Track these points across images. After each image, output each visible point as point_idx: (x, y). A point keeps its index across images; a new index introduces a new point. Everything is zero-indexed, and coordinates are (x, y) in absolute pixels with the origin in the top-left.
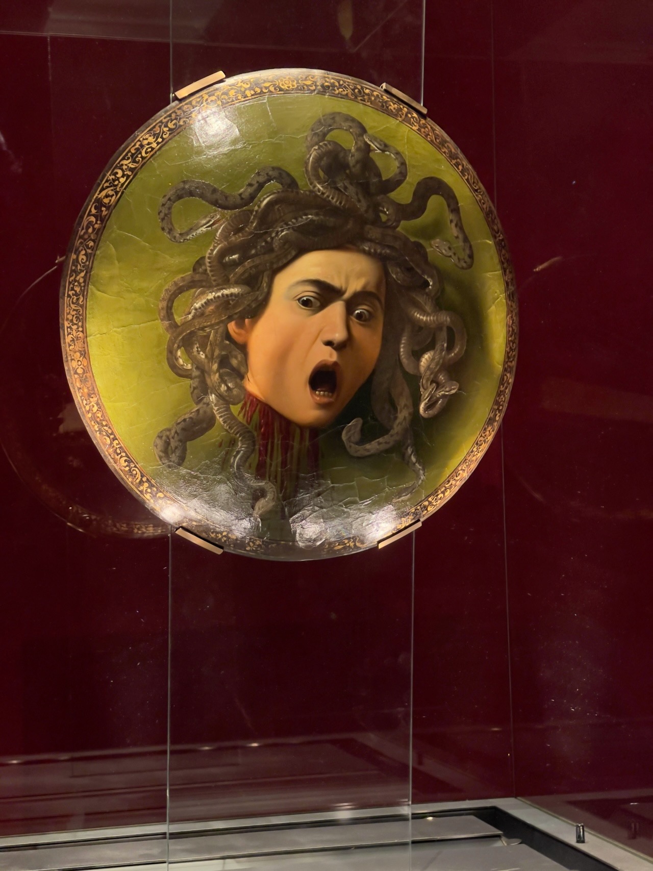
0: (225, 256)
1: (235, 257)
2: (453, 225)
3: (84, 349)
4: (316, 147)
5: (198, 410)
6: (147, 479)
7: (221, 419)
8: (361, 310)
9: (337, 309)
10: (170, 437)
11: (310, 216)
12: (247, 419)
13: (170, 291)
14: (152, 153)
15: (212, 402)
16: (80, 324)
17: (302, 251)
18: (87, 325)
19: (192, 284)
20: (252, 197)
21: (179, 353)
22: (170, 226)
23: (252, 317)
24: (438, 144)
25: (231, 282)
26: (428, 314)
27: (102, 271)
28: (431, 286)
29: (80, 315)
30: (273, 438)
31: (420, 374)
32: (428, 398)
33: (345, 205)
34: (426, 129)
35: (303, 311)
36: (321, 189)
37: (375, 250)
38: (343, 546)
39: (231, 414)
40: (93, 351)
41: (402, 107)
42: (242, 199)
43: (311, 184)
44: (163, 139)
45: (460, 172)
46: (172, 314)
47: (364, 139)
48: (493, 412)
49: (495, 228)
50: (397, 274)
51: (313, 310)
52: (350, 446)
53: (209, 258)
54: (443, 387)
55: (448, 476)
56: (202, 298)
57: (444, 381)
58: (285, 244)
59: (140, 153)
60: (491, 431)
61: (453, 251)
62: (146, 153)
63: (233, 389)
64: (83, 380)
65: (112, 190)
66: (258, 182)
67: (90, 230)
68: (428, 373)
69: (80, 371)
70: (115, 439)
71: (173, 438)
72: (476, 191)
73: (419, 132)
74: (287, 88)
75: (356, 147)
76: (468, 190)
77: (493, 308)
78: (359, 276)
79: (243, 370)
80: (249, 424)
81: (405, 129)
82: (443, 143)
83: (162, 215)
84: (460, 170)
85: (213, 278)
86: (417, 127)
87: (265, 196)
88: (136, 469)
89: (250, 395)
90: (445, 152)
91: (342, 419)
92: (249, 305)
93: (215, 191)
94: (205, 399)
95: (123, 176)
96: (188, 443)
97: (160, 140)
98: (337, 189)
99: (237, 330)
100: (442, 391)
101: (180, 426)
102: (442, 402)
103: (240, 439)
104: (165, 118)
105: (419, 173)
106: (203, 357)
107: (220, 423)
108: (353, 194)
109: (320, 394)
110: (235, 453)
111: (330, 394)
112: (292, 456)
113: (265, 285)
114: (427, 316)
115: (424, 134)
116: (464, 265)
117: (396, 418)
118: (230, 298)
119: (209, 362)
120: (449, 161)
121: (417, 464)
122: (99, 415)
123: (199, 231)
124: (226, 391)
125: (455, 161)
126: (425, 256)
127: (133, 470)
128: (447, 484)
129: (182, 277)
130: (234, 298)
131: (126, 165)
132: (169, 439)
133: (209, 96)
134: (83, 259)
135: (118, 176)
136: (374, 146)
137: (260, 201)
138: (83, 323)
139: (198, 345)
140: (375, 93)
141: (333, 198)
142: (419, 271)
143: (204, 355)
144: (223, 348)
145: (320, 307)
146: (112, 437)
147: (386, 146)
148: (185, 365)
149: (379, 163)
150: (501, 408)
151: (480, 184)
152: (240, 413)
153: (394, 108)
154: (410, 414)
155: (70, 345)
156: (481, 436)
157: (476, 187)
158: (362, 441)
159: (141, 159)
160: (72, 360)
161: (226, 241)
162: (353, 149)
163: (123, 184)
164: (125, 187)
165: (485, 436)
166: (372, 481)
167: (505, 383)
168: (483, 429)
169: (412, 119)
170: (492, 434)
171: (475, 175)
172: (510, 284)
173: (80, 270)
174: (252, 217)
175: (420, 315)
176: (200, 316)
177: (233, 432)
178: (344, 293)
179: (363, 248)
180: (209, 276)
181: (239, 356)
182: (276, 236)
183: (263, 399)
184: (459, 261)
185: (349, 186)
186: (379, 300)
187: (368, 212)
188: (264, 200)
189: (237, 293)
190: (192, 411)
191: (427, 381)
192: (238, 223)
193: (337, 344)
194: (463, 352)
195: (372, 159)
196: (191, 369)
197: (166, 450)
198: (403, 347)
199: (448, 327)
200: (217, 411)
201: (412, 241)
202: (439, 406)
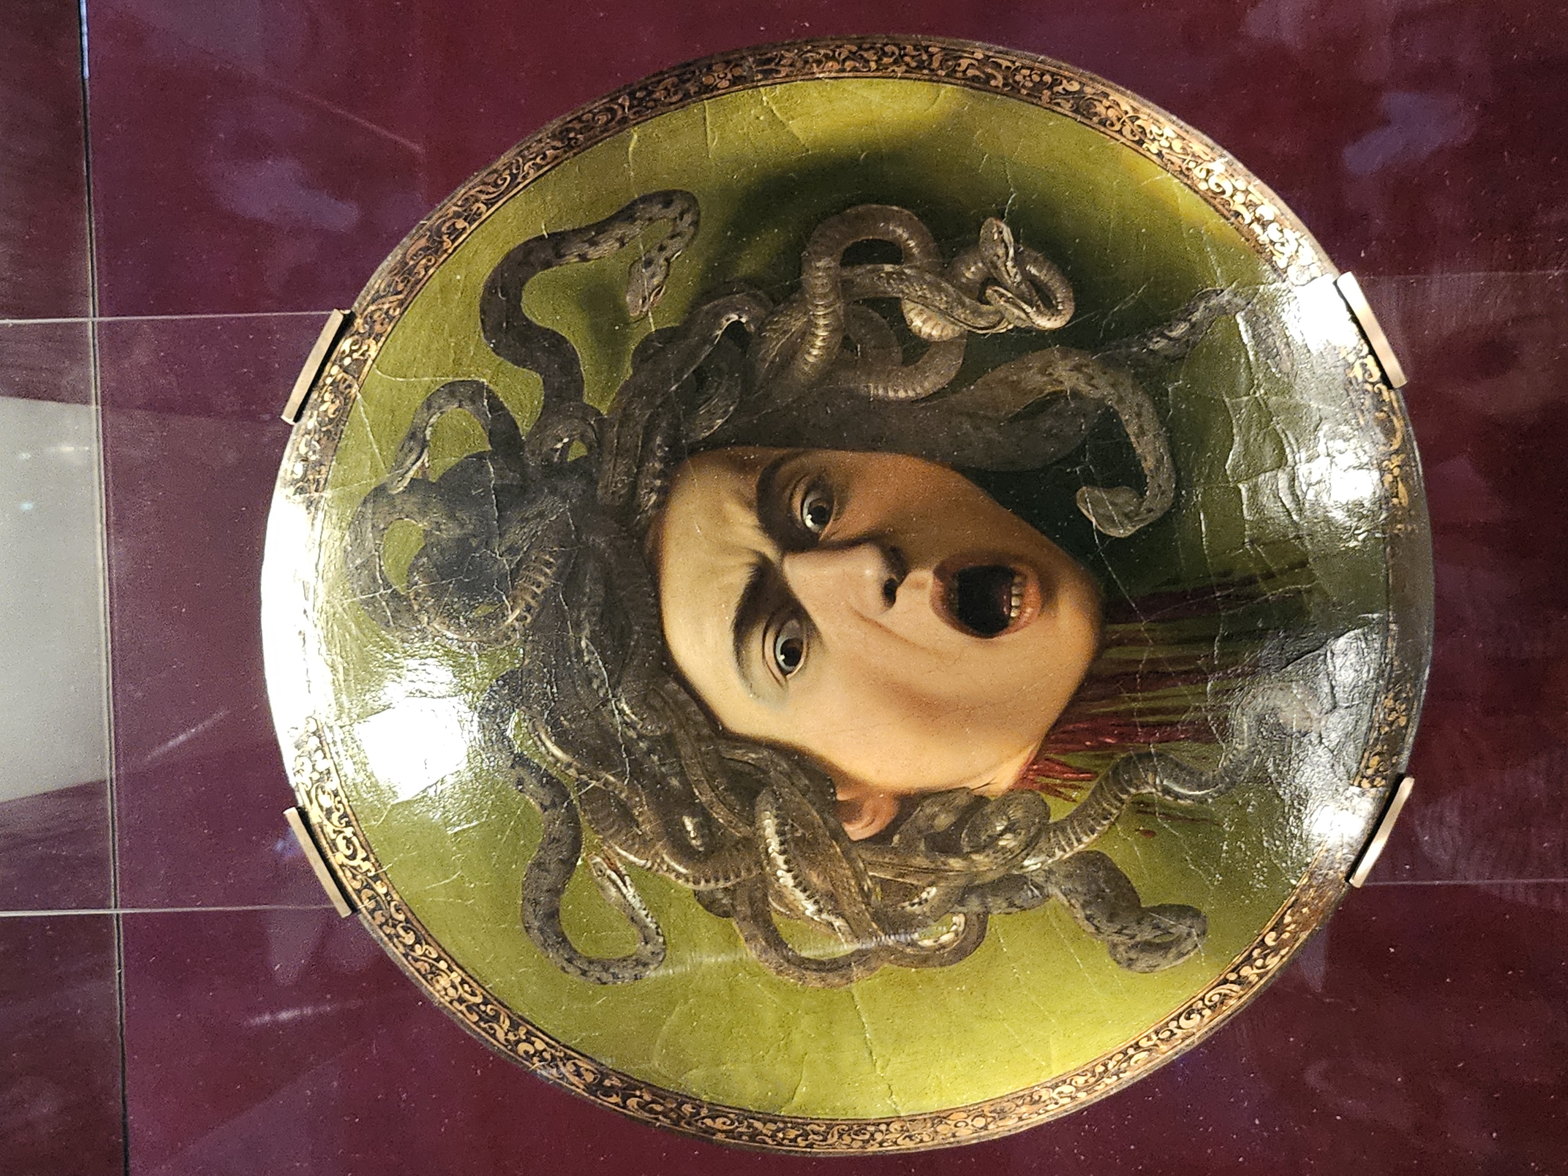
0: (690, 847)
1: (689, 824)
2: (593, 253)
3: (928, 1120)
4: (424, 619)
5: (1065, 892)
6: (1232, 971)
7: (1085, 839)
8: (805, 511)
9: (804, 576)
10: (1133, 942)
11: (583, 644)
12: (1083, 780)
13: (782, 965)
14: (471, 982)
15: (1043, 863)
16: (871, 1129)
18: (873, 1117)
19: (761, 919)
20: (549, 782)
21: (927, 943)
22: (631, 963)
23: (833, 785)
24: (409, 285)
25: (750, 835)
26: (811, 324)
27: (748, 1092)
28: (740, 317)
29: (851, 1129)
30: (1130, 712)
31: (961, 336)
32: (1025, 306)
33: (551, 556)
34: (376, 317)
36: (517, 612)
38: (1400, 485)
39: (1070, 818)
40: (932, 1104)
41: (329, 381)
42: (554, 805)
43: (508, 637)
44: (440, 958)
45: (470, 224)
46: (835, 961)
47: (398, 494)
48: (1058, 104)
49: (603, 119)
50: (711, 415)
52: (1150, 511)
53: (696, 882)
54: (994, 266)
55: (1223, 220)
56: (792, 898)
57: (980, 265)
58: (651, 707)
59: (478, 1005)
60: (1106, 103)
61: (653, 253)
62: (473, 994)
63: (1009, 818)
64: (1002, 1114)
65: (564, 1065)
66: (512, 767)
67: (659, 1108)
68: (959, 312)
69: (980, 1122)
70: (1137, 1047)
71: (1133, 937)
72: (514, 177)
73: (383, 339)
75: (417, 517)
76: (511, 205)
77: (795, 126)
78: (720, 518)
79: (962, 800)
80: (1096, 774)
81: (376, 379)
82: (404, 271)
83: (605, 977)
84: (466, 224)
85: (744, 874)
86: (371, 342)
87: (544, 752)
88: (1208, 996)
89: (1023, 778)
90: (427, 269)
91: (1078, 542)
92: (804, 793)
93: (539, 865)
94: (1036, 880)
95: (533, 1043)
96: (1144, 905)
97: (443, 965)
98: (514, 573)
99: (867, 819)
100: (1006, 266)
101: (1104, 926)
102: (1035, 262)
103: (1133, 791)
104: (396, 947)
105: (473, 348)
106: (933, 891)
107: (1095, 840)
108: (526, 530)
109: (1016, 607)
110: (1168, 798)
111: (1017, 580)
112: (1172, 661)
113: (753, 756)
114: (816, 326)
115: (386, 326)
116: (688, 218)
117: (1076, 394)
118: (788, 836)
119: (947, 878)
120: (445, 256)
121: (1194, 319)
122: (1081, 1080)
123: (636, 902)
124: (1016, 834)
125: (445, 237)
126: (667, 336)
127: (1210, 1001)
128: (1243, 217)
129: (746, 940)
130: (787, 828)
131: (506, 1034)
132: (1139, 943)
133: (338, 850)
134: (724, 1123)
135: (532, 1052)
136: (415, 468)
137: (555, 764)
138: (869, 1124)
139: (907, 903)
140: (303, 450)
141: (539, 585)
142: (708, 349)
143: (928, 889)
144: (909, 846)
145: (800, 622)
146: (1131, 1051)
147: (412, 436)
148: (954, 927)
149: (451, 458)
150: (1048, 78)
151: (498, 165)
152: (1069, 799)
153: (333, 402)
154: (1064, 357)
155: (921, 1141)
156: (1120, 132)
157: (506, 179)
158: (1136, 482)
159: (489, 1007)
160: (954, 1136)
161: (655, 846)
162: (424, 525)
163: (547, 1044)
164: (553, 1041)
165: (1119, 119)
166: (1237, 439)
167: (984, 72)
168: (1102, 129)
169: (355, 356)
170: (1114, 96)
171: (478, 179)
172: (738, 72)
173: (748, 1127)
174: (594, 783)
175: (812, 346)
176: (836, 901)
177: (1117, 808)
178: (764, 558)
179: (653, 507)
180: (739, 883)
181: (928, 811)
182: (635, 729)
183: (1034, 745)
184: (679, 234)
185: (508, 542)
186: (777, 465)
187: (567, 493)
188: (553, 755)
189: (776, 821)
190: (1067, 904)
191: (981, 315)
192: (609, 815)
193: (892, 571)
194: (906, 212)
195: (441, 478)
196: (965, 915)
197: (1163, 948)
198: (896, 391)
199: (843, 264)
200: (1065, 851)
201: (631, 372)
202: (1045, 272)
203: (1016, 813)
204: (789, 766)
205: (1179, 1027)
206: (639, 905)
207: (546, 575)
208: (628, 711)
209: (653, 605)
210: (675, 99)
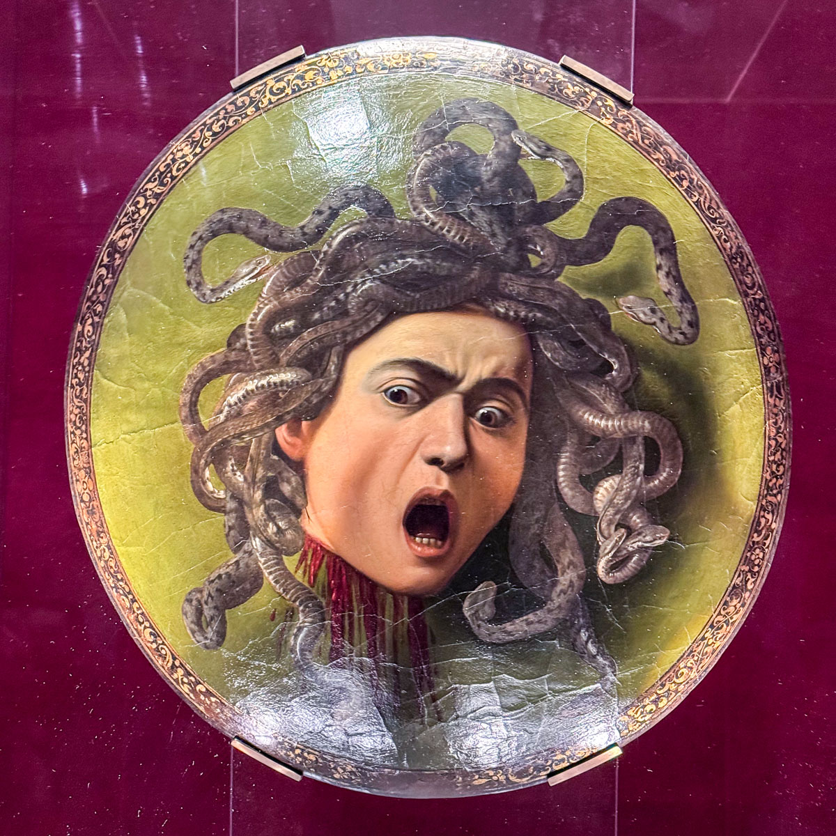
0: (275, 323)
1: (290, 324)
2: (662, 274)
3: (88, 465)
4: (429, 152)
5: (237, 562)
6: (181, 663)
7: (271, 577)
8: (489, 409)
9: (448, 407)
10: (203, 602)
11: (409, 260)
12: (310, 578)
13: (195, 378)
14: (185, 170)
16: (84, 428)
17: (392, 314)
18: (91, 430)
19: (226, 367)
20: (320, 232)
21: (207, 474)
22: (198, 279)
23: (312, 419)
24: (647, 148)
25: (281, 364)
26: (609, 416)
27: (110, 349)
28: (616, 370)
29: (84, 414)
30: (351, 609)
31: (596, 512)
32: (612, 553)
33: (467, 241)
34: (628, 124)
35: (395, 409)
36: (432, 216)
37: (516, 312)
38: (486, 780)
39: (285, 569)
40: (99, 468)
41: (587, 90)
42: (304, 234)
43: (415, 209)
44: (203, 148)
45: (686, 190)
46: (197, 413)
47: (511, 138)
48: (739, 576)
49: (748, 280)
50: (554, 350)
51: (408, 409)
52: (479, 626)
53: (251, 326)
54: (639, 534)
55: (659, 677)
56: (239, 388)
57: (640, 525)
58: (366, 303)
59: (171, 171)
60: (738, 606)
61: (659, 314)
62: (178, 170)
63: (286, 530)
64: (91, 513)
65: (130, 228)
66: (330, 208)
67: (99, 289)
68: (611, 511)
69: (86, 498)
70: (134, 601)
72: (714, 220)
73: (613, 129)
74: (396, 66)
75: (496, 150)
76: (695, 218)
77: (735, 408)
78: (488, 354)
79: (299, 501)
80: (312, 586)
81: (587, 124)
82: (657, 145)
83: (189, 262)
84: (685, 187)
85: (255, 358)
86: (611, 121)
87: (339, 230)
88: (165, 647)
89: (312, 541)
90: (657, 160)
91: (461, 582)
92: (307, 400)
93: (264, 222)
94: (246, 545)
95: (144, 207)
96: (227, 611)
97: (198, 150)
98: (456, 216)
99: (289, 439)
100: (639, 541)
101: (214, 585)
102: (640, 560)
103: (301, 608)
104: (210, 118)
105: (604, 191)
106: (241, 479)
107: (270, 583)
108: (485, 225)
109: (422, 541)
110: (296, 630)
111: (439, 543)
113: (333, 368)
114: (607, 420)
115: (621, 131)
116: (680, 338)
117: (555, 584)
118: (280, 388)
119: (249, 489)
120: (665, 173)
121: (598, 657)
122: (112, 564)
123: (239, 285)
124: (276, 534)
125: (677, 173)
126: (605, 323)
127: (162, 648)
128: (660, 689)
129: (212, 357)
130: (285, 388)
131: (150, 189)
132: (202, 607)
133: (277, 82)
134: (89, 331)
135: (139, 206)
136: (528, 150)
137: (331, 237)
138: (86, 426)
139: (233, 461)
140: (542, 70)
141: (448, 231)
142: (595, 349)
143: (242, 476)
144: (270, 466)
145: (418, 403)
146: (130, 597)
147: (549, 149)
148: (216, 491)
149: (533, 174)
150: (756, 569)
151: (723, 210)
152: (297, 568)
153: (573, 92)
154: (580, 577)
155: (74, 459)
156: (719, 614)
157: (713, 215)
158: (498, 619)
159: (170, 180)
160: (77, 480)
161: (276, 300)
162: (490, 156)
163: (144, 217)
164: (146, 221)
165: (727, 613)
166: (521, 682)
167: (763, 529)
168: (722, 603)
169: (603, 109)
170: (742, 611)
171: (714, 196)
172: (773, 370)
173: (86, 347)
174: (318, 262)
175: (594, 417)
176: (236, 417)
177: (290, 597)
178: (459, 381)
179: (496, 309)
180: (249, 354)
181: (293, 479)
182: (353, 291)
183: (333, 548)
184: (671, 332)
185: (477, 212)
186: (520, 392)
187: (507, 253)
188: (337, 236)
189: (289, 381)
190: (229, 563)
191: (609, 525)
192: (297, 271)
193: (448, 463)
194: (677, 479)
195: (520, 168)
196: (225, 499)
197: (198, 623)
198: (563, 470)
199: (645, 438)
200: (264, 564)
201: (584, 298)
202: (634, 565)
203: (289, 535)
204: (325, 391)
205: (145, 627)
206: (237, 287)
207: (454, 237)
208: (364, 287)
209: (432, 307)
210: (758, 329)
